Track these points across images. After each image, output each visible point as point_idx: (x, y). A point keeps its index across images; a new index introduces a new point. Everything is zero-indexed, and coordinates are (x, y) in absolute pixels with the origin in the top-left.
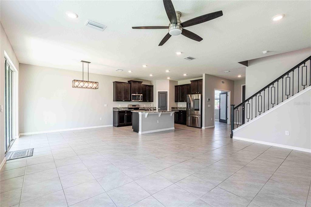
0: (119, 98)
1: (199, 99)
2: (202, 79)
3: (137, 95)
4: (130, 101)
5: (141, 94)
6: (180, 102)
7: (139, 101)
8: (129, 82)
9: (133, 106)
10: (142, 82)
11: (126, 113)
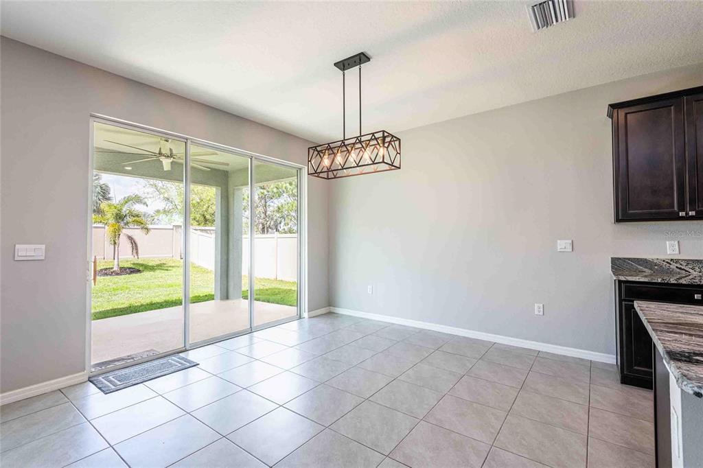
0: (646, 198)
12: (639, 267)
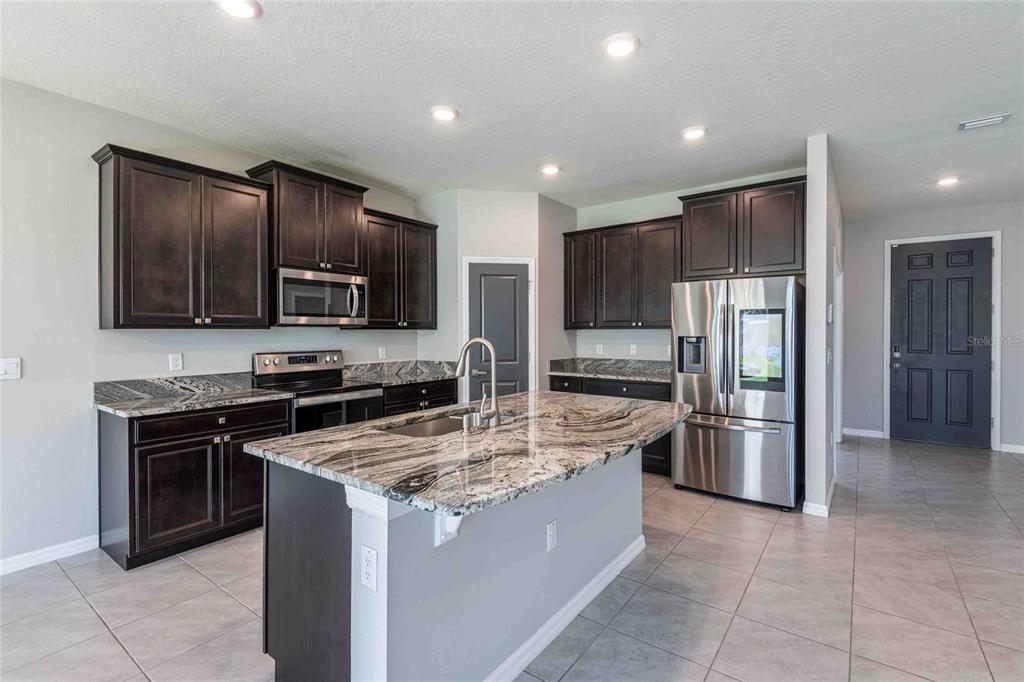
0: (157, 296)
1: (782, 311)
2: (804, 178)
3: (327, 277)
4: (271, 320)
5: (356, 272)
6: (602, 327)
7: (343, 327)
8: (262, 175)
9: (292, 360)
10: (366, 189)
11: (221, 430)
12: (135, 392)
